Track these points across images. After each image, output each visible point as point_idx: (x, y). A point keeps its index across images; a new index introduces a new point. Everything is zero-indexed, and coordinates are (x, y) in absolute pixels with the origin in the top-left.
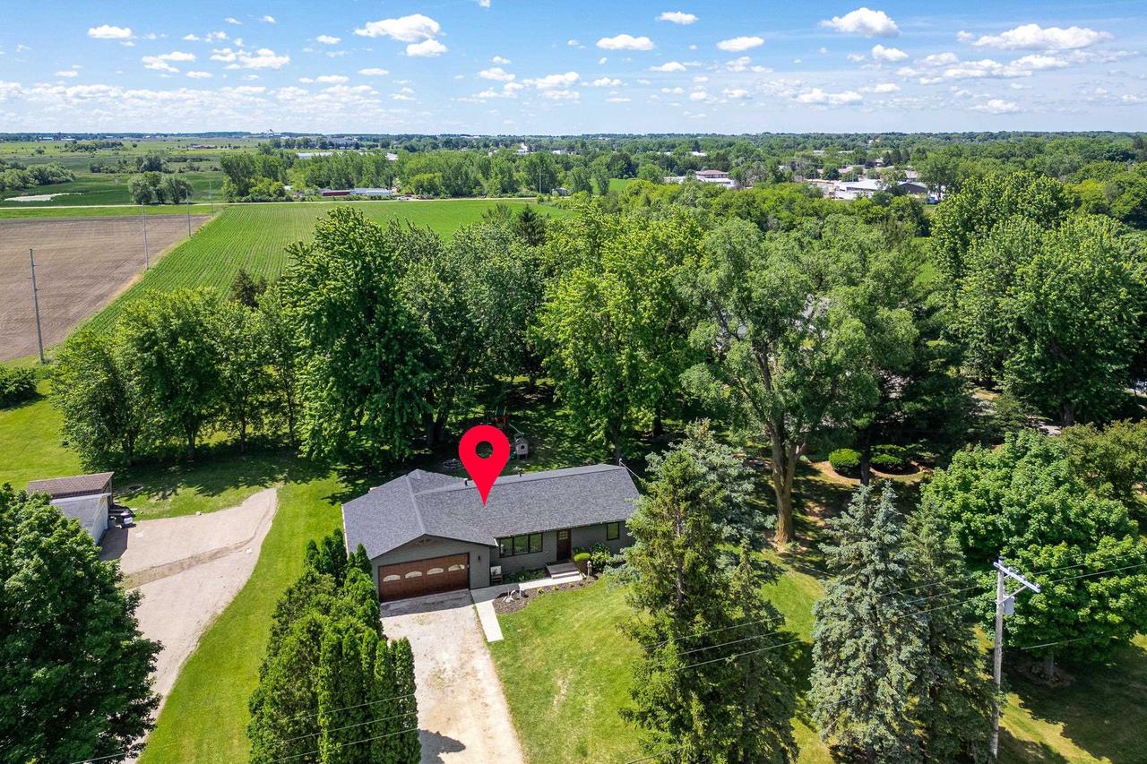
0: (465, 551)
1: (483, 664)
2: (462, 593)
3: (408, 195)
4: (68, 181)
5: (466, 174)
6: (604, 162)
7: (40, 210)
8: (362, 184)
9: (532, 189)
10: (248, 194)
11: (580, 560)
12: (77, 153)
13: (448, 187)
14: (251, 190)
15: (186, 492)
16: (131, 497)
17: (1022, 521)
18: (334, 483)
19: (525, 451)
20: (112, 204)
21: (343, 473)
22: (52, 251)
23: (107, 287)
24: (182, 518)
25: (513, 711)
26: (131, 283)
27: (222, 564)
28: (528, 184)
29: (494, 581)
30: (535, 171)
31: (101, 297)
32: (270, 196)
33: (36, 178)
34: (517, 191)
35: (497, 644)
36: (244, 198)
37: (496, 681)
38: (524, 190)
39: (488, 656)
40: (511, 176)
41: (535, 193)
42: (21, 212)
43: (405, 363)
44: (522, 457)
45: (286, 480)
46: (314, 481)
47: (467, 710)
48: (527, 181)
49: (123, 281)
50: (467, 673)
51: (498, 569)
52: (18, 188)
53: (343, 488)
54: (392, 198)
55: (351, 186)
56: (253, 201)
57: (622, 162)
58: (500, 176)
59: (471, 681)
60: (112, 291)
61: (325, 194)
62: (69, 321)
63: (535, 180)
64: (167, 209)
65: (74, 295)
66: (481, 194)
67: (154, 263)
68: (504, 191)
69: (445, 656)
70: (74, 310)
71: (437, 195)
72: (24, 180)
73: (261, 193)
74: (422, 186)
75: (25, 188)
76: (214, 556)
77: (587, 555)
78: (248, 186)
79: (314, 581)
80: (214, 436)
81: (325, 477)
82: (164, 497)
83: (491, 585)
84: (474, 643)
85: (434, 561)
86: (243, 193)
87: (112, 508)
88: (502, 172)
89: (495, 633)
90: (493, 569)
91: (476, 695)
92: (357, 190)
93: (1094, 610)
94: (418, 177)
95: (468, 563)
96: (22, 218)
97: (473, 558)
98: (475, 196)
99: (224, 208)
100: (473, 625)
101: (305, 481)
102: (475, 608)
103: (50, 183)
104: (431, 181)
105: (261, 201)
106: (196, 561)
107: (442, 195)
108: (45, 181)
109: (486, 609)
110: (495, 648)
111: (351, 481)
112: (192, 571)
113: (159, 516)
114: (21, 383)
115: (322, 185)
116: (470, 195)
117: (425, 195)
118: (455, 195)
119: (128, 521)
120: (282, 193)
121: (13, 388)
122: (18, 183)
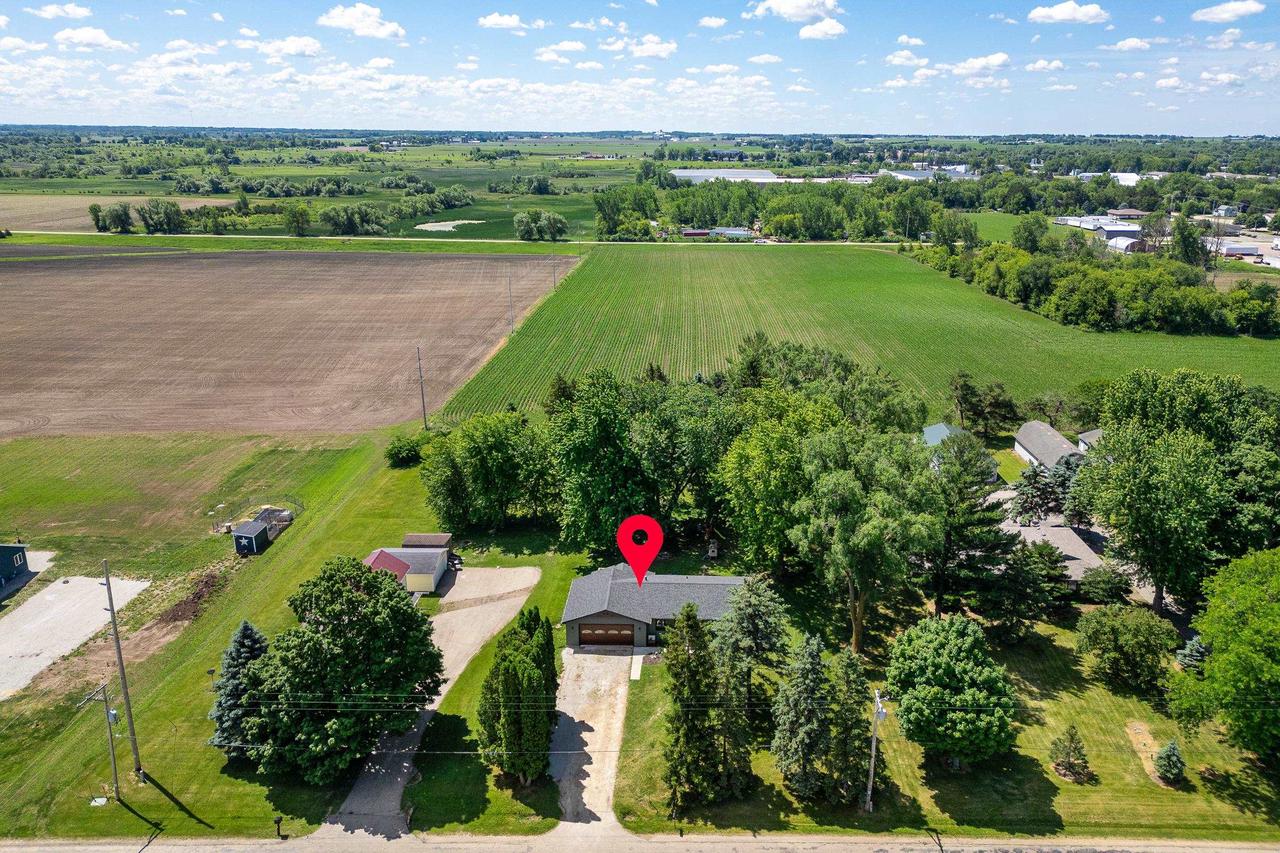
0: (632, 623)
1: (623, 691)
2: (628, 648)
3: (767, 236)
4: (468, 204)
5: (828, 215)
6: (1000, 193)
7: (443, 244)
8: (724, 221)
9: (898, 233)
10: (616, 232)
12: (480, 163)
13: (807, 229)
14: (618, 229)
15: (495, 550)
16: (464, 549)
17: (922, 670)
18: (584, 558)
19: (715, 554)
20: (501, 238)
21: (593, 551)
22: (446, 299)
23: (481, 349)
24: (488, 569)
25: (627, 718)
26: (498, 347)
27: (504, 604)
28: (895, 226)
29: (649, 644)
30: (904, 212)
31: (474, 361)
32: (636, 234)
33: (442, 202)
34: (882, 234)
35: (635, 681)
36: (612, 237)
37: (625, 701)
38: (889, 233)
39: (627, 687)
40: (876, 217)
41: (901, 237)
42: (428, 245)
43: (626, 488)
44: (713, 558)
45: (555, 551)
46: (572, 555)
47: (604, 713)
48: (894, 224)
49: (492, 343)
50: (611, 693)
51: (652, 638)
52: (427, 214)
53: (588, 563)
54: (750, 240)
55: (714, 222)
56: (621, 240)
57: (1019, 196)
58: (864, 218)
59: (612, 699)
60: (483, 354)
61: (686, 235)
62: (449, 386)
63: (902, 223)
64: (544, 247)
65: (455, 357)
66: (843, 238)
67: (518, 326)
68: (868, 234)
69: (604, 682)
70: (455, 373)
71: (795, 237)
72: (432, 205)
73: (628, 231)
74: (781, 228)
75: (434, 212)
76: (500, 598)
78: (617, 224)
79: (515, 633)
80: (517, 511)
81: (580, 553)
82: (482, 552)
83: (645, 646)
84: (623, 678)
85: (613, 627)
86: (611, 231)
87: (451, 557)
88: (867, 213)
89: (636, 675)
90: (649, 637)
91: (612, 706)
92: (718, 229)
93: (947, 728)
94: (778, 218)
95: (633, 631)
96: (428, 253)
97: (636, 628)
98: (835, 240)
99: (593, 248)
100: (626, 668)
101: (567, 554)
102: (632, 658)
103: (454, 206)
104: (791, 223)
105: (627, 240)
106: (491, 599)
107: (801, 238)
108: (450, 206)
109: (638, 660)
110: (633, 684)
111: (594, 558)
112: (486, 606)
113: (476, 566)
114: (410, 451)
115: (686, 221)
116: (831, 238)
117: (783, 237)
118: (816, 237)
119: (458, 566)
120: (646, 232)
121: (404, 454)
122: (428, 208)
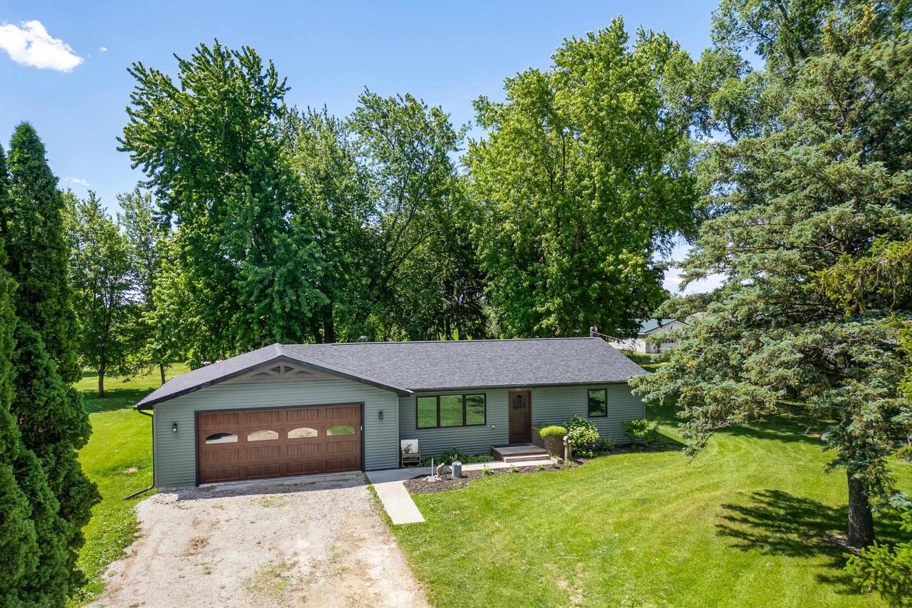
1: (382, 556)
2: (351, 475)
11: (550, 435)
35: (412, 529)
39: (393, 545)
51: (412, 445)
59: (351, 583)
77: (561, 429)
83: (400, 467)
84: (367, 527)
90: (405, 443)
95: (362, 423)
97: (370, 415)
100: (366, 507)
102: (372, 489)
109: (392, 490)
110: (407, 533)
